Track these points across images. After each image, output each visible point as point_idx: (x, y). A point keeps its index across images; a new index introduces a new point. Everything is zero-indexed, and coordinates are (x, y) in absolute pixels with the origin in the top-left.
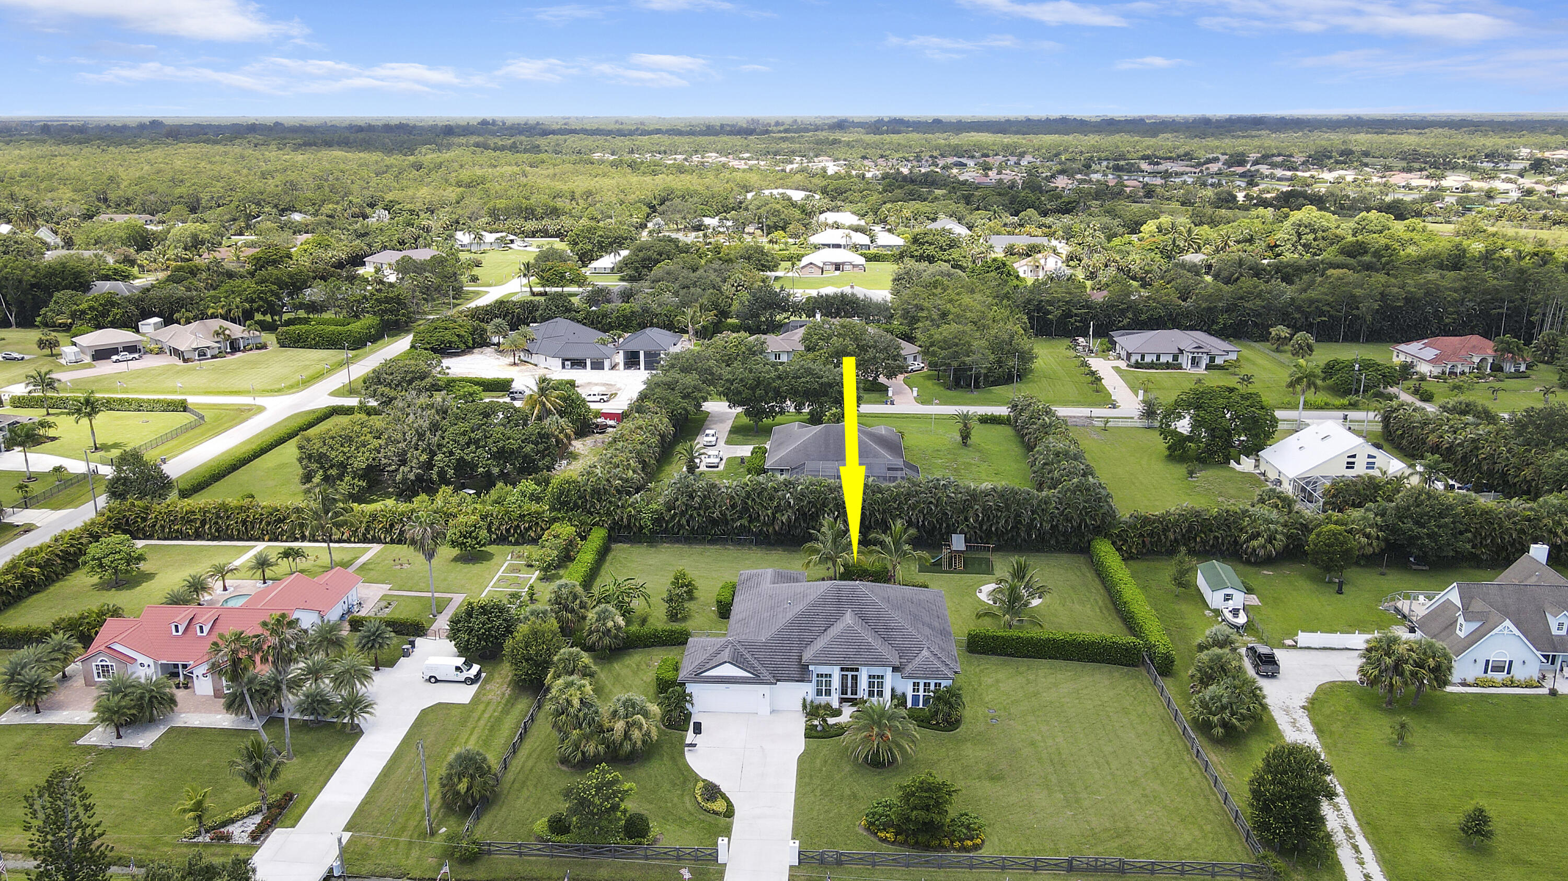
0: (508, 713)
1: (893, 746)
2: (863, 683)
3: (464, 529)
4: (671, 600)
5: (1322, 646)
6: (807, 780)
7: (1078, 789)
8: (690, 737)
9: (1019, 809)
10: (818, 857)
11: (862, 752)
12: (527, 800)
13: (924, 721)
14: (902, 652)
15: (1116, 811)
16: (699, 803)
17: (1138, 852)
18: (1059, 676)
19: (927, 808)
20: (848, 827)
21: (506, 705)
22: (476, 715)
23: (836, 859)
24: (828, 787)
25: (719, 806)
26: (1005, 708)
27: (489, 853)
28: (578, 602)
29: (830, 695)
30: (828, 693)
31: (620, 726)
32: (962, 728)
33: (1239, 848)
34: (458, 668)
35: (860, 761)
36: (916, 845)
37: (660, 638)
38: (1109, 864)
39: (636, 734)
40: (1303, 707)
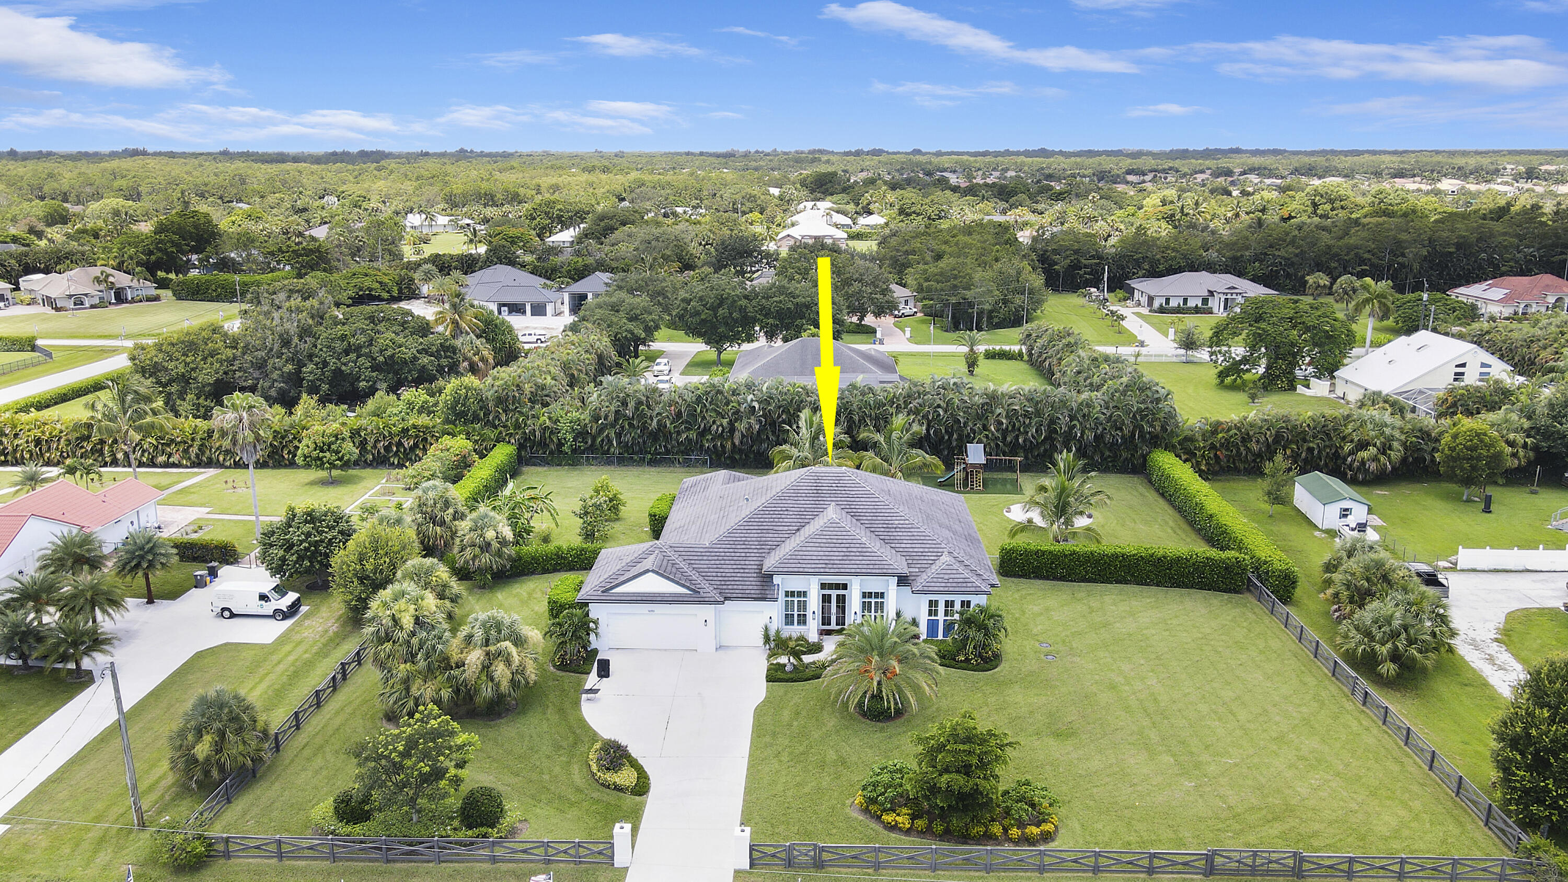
0: (326, 656)
1: (903, 684)
2: (855, 603)
3: (319, 440)
4: (586, 513)
5: (1492, 567)
6: (768, 739)
7: (1194, 750)
8: (592, 679)
9: (1108, 780)
10: (783, 855)
11: (854, 694)
12: (317, 772)
13: (948, 658)
14: (909, 557)
15: (1263, 781)
16: (593, 775)
17: (1316, 843)
18: (1134, 603)
19: (966, 770)
20: (833, 808)
21: (325, 645)
22: (275, 658)
23: (814, 858)
24: (801, 749)
25: (626, 777)
26: (1064, 641)
27: (227, 855)
28: (451, 511)
29: (805, 623)
30: (802, 620)
31: (475, 657)
32: (1002, 669)
33: (1478, 835)
34: (263, 597)
35: (852, 708)
36: (947, 835)
37: (565, 558)
38: (1276, 862)
39: (500, 670)
40: (1496, 640)
